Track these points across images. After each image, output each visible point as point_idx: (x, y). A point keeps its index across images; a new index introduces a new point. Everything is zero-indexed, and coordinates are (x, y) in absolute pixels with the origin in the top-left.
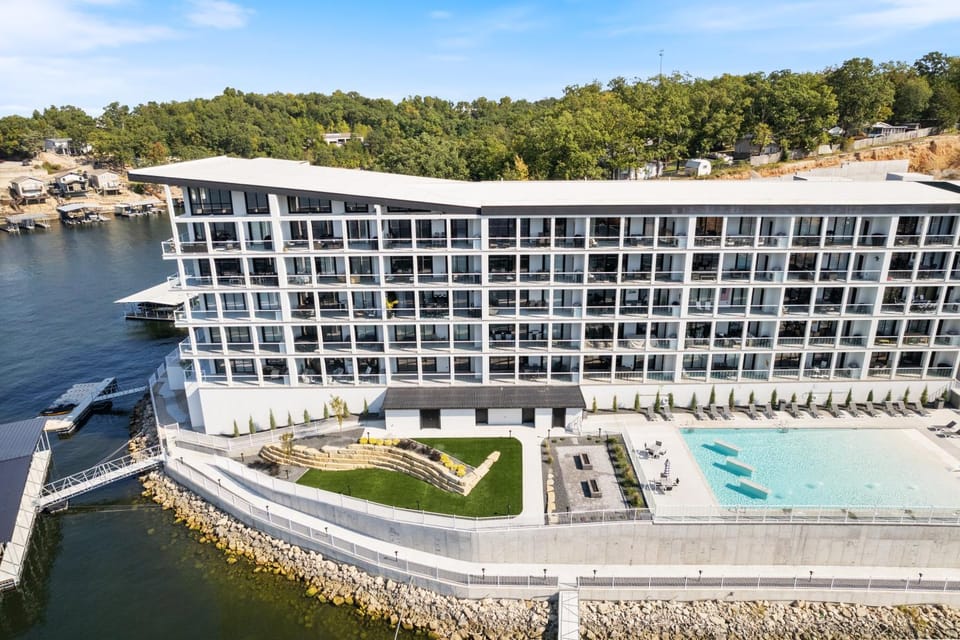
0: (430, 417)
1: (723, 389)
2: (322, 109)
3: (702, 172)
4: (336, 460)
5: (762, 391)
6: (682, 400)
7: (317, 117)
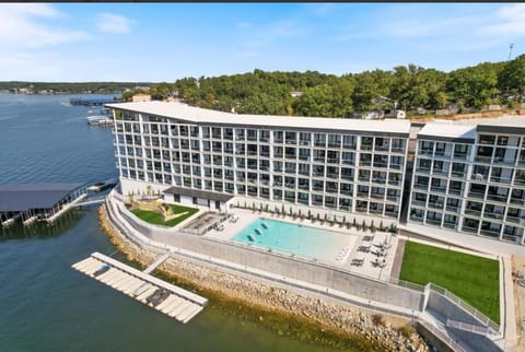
0: (177, 198)
1: (288, 206)
2: (297, 80)
3: (399, 116)
4: (144, 207)
5: (305, 210)
6: (271, 208)
7: (292, 83)
